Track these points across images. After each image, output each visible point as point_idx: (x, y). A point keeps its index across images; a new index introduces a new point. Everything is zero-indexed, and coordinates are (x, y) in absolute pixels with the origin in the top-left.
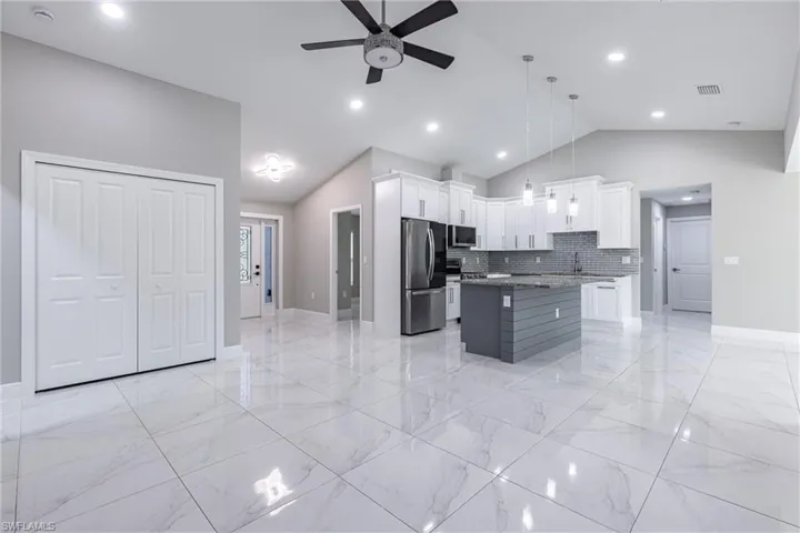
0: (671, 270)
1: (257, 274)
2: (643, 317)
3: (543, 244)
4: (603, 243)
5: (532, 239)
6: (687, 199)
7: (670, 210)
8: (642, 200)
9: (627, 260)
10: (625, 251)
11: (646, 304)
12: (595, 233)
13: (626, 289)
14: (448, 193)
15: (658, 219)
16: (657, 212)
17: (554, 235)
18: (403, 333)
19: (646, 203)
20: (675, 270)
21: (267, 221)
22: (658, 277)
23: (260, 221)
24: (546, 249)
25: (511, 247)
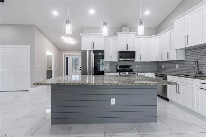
1: (80, 69)
17: (186, 50)
24: (175, 59)
25: (165, 59)
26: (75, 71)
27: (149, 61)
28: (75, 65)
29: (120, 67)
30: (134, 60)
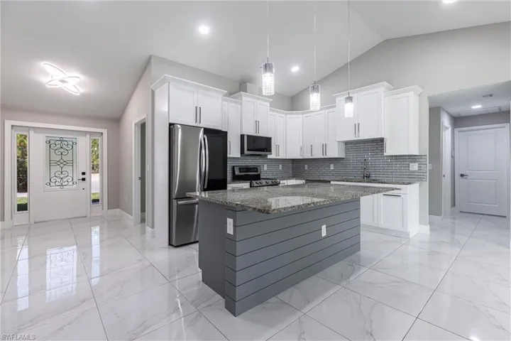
0: (458, 176)
1: (84, 179)
2: (431, 223)
3: (334, 152)
4: (390, 150)
5: (324, 147)
6: (477, 107)
7: (458, 121)
8: (431, 109)
9: (414, 167)
10: (412, 158)
11: (434, 208)
12: (382, 140)
13: (413, 196)
14: (241, 104)
15: (447, 128)
16: (446, 121)
17: (347, 143)
18: (170, 244)
19: (435, 112)
20: (462, 175)
21: (91, 133)
22: (446, 182)
23: (86, 133)
24: (337, 156)
25: (308, 156)
26: (62, 185)
27: (287, 158)
28: (58, 163)
29: (241, 169)
30: (267, 155)
